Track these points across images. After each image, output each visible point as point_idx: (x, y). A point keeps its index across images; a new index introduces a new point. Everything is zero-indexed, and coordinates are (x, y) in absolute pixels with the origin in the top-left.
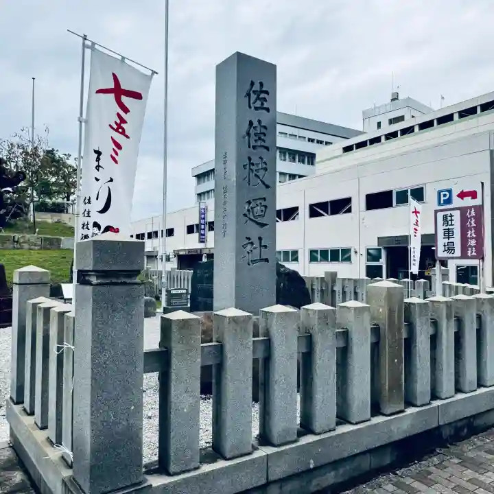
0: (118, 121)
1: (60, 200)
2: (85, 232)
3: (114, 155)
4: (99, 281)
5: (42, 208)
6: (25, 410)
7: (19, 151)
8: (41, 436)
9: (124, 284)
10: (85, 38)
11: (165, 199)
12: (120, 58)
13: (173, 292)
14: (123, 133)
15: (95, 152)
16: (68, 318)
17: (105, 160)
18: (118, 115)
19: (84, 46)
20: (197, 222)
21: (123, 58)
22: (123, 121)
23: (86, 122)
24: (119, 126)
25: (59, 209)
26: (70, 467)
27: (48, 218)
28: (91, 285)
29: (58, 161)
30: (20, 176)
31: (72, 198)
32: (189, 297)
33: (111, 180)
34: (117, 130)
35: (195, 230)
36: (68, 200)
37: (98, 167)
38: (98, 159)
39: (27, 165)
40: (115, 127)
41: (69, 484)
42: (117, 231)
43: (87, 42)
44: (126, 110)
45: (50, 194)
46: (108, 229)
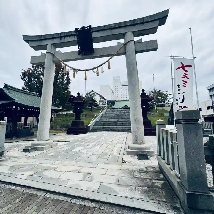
0: (185, 75)
1: (162, 103)
2: (178, 109)
3: (184, 85)
4: (185, 123)
5: (158, 106)
6: (162, 158)
7: (151, 93)
8: (168, 167)
9: (194, 124)
10: (171, 56)
11: (198, 98)
12: (182, 58)
13: (205, 129)
14: (187, 78)
15: (177, 86)
16: (174, 133)
17: (181, 87)
18: (184, 73)
19: (171, 59)
20: (212, 105)
21: (184, 57)
22: (186, 74)
23: (174, 78)
24: (185, 76)
25: (163, 106)
26: (180, 179)
27: (160, 108)
28: (182, 124)
29: (161, 93)
30: (152, 98)
31: (166, 102)
32: (212, 131)
33: (184, 93)
34: (184, 78)
35: (211, 108)
36: (165, 103)
37: (179, 90)
38: (179, 88)
39: (154, 95)
40: (184, 77)
41: (180, 184)
42: (188, 107)
43: (172, 57)
44: (186, 71)
45: (160, 102)
46: (184, 107)
